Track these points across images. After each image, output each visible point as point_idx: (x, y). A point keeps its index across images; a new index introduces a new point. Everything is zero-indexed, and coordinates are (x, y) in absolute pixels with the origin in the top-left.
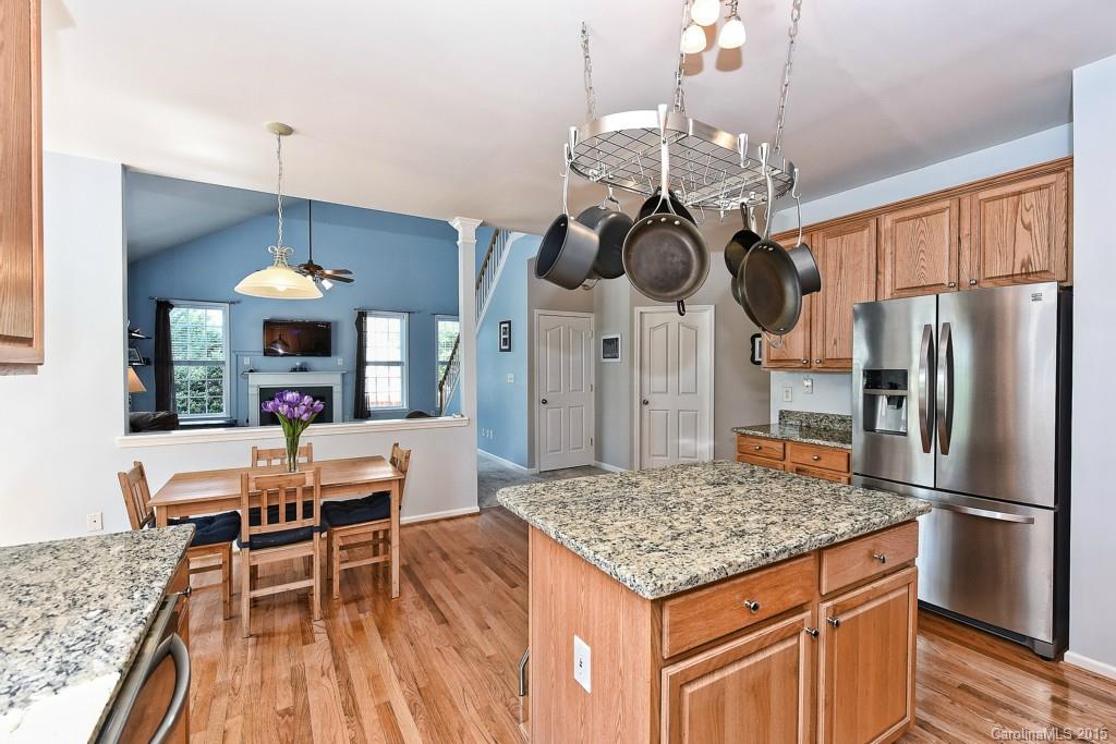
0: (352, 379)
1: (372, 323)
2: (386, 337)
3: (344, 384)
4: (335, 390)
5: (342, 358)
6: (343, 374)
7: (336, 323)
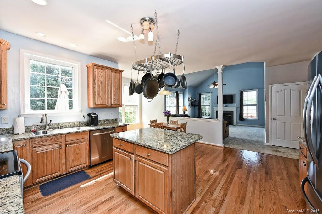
0: (239, 110)
1: (245, 94)
2: (250, 97)
3: (236, 111)
4: (234, 112)
5: (236, 104)
6: (236, 108)
7: (235, 95)
